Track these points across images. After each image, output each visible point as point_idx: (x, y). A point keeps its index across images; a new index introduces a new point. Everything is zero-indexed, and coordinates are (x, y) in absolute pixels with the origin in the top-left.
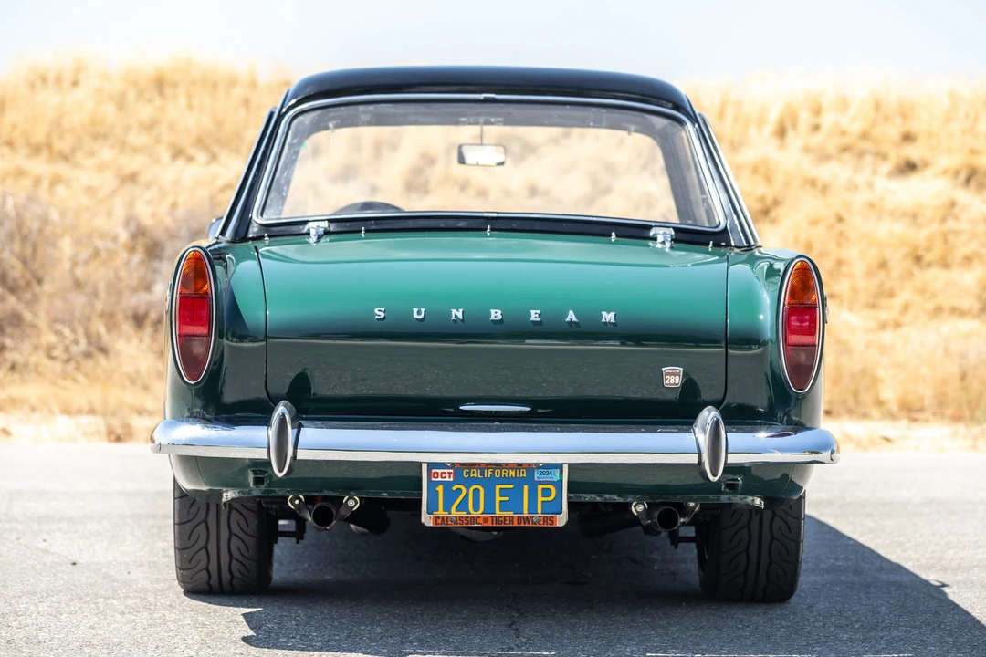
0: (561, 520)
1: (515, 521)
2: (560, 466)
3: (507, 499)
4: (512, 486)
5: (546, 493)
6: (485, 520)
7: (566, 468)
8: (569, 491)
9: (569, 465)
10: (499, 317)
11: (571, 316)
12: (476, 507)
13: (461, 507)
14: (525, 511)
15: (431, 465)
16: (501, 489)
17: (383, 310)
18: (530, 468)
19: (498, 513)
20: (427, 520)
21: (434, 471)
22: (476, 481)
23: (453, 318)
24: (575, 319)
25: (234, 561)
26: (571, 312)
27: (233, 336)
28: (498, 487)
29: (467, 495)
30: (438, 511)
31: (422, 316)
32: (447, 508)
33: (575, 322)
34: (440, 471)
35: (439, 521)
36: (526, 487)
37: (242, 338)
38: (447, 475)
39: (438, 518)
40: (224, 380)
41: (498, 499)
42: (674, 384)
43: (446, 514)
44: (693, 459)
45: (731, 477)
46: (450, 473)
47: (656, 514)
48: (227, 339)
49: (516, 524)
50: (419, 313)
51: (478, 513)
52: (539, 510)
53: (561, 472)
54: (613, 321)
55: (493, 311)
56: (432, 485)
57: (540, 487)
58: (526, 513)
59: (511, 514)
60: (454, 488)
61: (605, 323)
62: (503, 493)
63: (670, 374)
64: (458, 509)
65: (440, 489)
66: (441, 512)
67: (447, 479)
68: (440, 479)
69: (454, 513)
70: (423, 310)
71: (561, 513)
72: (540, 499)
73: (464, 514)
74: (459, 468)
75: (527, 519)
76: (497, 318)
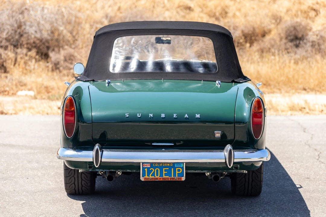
0: (183, 179)
1: (169, 179)
2: (183, 163)
3: (167, 172)
4: (168, 169)
5: (179, 170)
6: (160, 179)
7: (185, 164)
8: (186, 170)
9: (186, 163)
10: (164, 116)
11: (186, 116)
12: (157, 175)
13: (153, 175)
14: (172, 176)
15: (143, 163)
16: (165, 169)
17: (128, 114)
18: (174, 163)
19: (164, 177)
20: (142, 179)
21: (144, 164)
22: (157, 167)
23: (150, 117)
24: (187, 117)
25: (83, 187)
26: (186, 115)
27: (82, 122)
28: (164, 169)
29: (154, 171)
30: (145, 176)
31: (140, 116)
32: (148, 175)
33: (187, 118)
34: (146, 164)
35: (146, 179)
36: (172, 169)
37: (84, 122)
38: (148, 165)
39: (145, 178)
40: (80, 133)
41: (164, 172)
42: (218, 136)
43: (148, 177)
44: (224, 161)
45: (236, 165)
47: (213, 176)
48: (80, 123)
49: (169, 180)
50: (139, 115)
51: (158, 177)
52: (177, 176)
53: (183, 164)
54: (199, 117)
55: (162, 114)
56: (144, 169)
57: (177, 169)
58: (172, 177)
59: (168, 177)
60: (150, 169)
61: (197, 118)
62: (165, 170)
63: (217, 134)
64: (151, 176)
65: (146, 169)
66: (146, 177)
67: (148, 167)
68: (146, 167)
69: (150, 177)
70: (140, 114)
71: (183, 176)
72: (177, 172)
73: (153, 177)
74: (151, 164)
75: (173, 178)
76: (163, 117)
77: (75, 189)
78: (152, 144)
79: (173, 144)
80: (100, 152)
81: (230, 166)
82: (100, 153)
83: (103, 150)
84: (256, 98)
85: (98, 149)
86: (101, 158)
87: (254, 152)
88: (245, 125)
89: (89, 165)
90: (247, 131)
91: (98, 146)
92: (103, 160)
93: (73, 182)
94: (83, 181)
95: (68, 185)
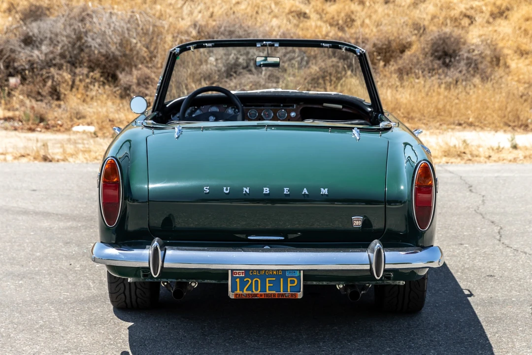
0: (300, 295)
1: (277, 296)
2: (300, 270)
3: (272, 285)
4: (274, 279)
5: (292, 282)
6: (261, 295)
7: (302, 272)
8: (304, 280)
9: (304, 270)
10: (268, 192)
11: (305, 191)
12: (257, 289)
13: (250, 288)
14: (282, 291)
15: (232, 270)
16: (269, 280)
17: (208, 188)
18: (284, 271)
19: (268, 292)
20: (232, 296)
21: (234, 271)
22: (256, 276)
23: (244, 193)
24: (307, 193)
25: (138, 299)
26: (305, 189)
27: (131, 199)
28: (267, 279)
29: (252, 283)
30: (237, 291)
31: (228, 192)
32: (242, 289)
33: (307, 194)
34: (238, 271)
35: (238, 296)
36: (282, 279)
37: (134, 200)
38: (241, 273)
39: (237, 294)
40: (128, 217)
41: (268, 285)
42: (358, 225)
43: (241, 292)
44: (368, 267)
45: (388, 273)
46: (243, 273)
47: (349, 291)
48: (128, 201)
49: (277, 297)
50: (227, 190)
51: (258, 292)
52: (289, 291)
53: (300, 272)
54: (326, 193)
55: (265, 189)
56: (233, 279)
57: (289, 279)
58: (282, 292)
59: (274, 292)
60: (245, 280)
61: (322, 195)
62: (270, 282)
63: (356, 221)
64: (247, 290)
65: (238, 280)
66: (238, 292)
67: (241, 275)
68: (237, 275)
69: (245, 292)
70: (229, 188)
71: (300, 292)
72: (289, 285)
73: (250, 292)
74: (247, 271)
75: (282, 295)
76: (267, 193)
77: (125, 301)
78: (249, 238)
79: (283, 238)
80: (161, 251)
81: (378, 277)
82: (160, 253)
83: (166, 247)
84: (423, 162)
85: (156, 247)
86: (163, 261)
87: (418, 252)
88: (403, 205)
89: (143, 272)
90: (406, 214)
91: (157, 242)
92: (166, 265)
93: (122, 291)
94: (138, 290)
95: (115, 296)
